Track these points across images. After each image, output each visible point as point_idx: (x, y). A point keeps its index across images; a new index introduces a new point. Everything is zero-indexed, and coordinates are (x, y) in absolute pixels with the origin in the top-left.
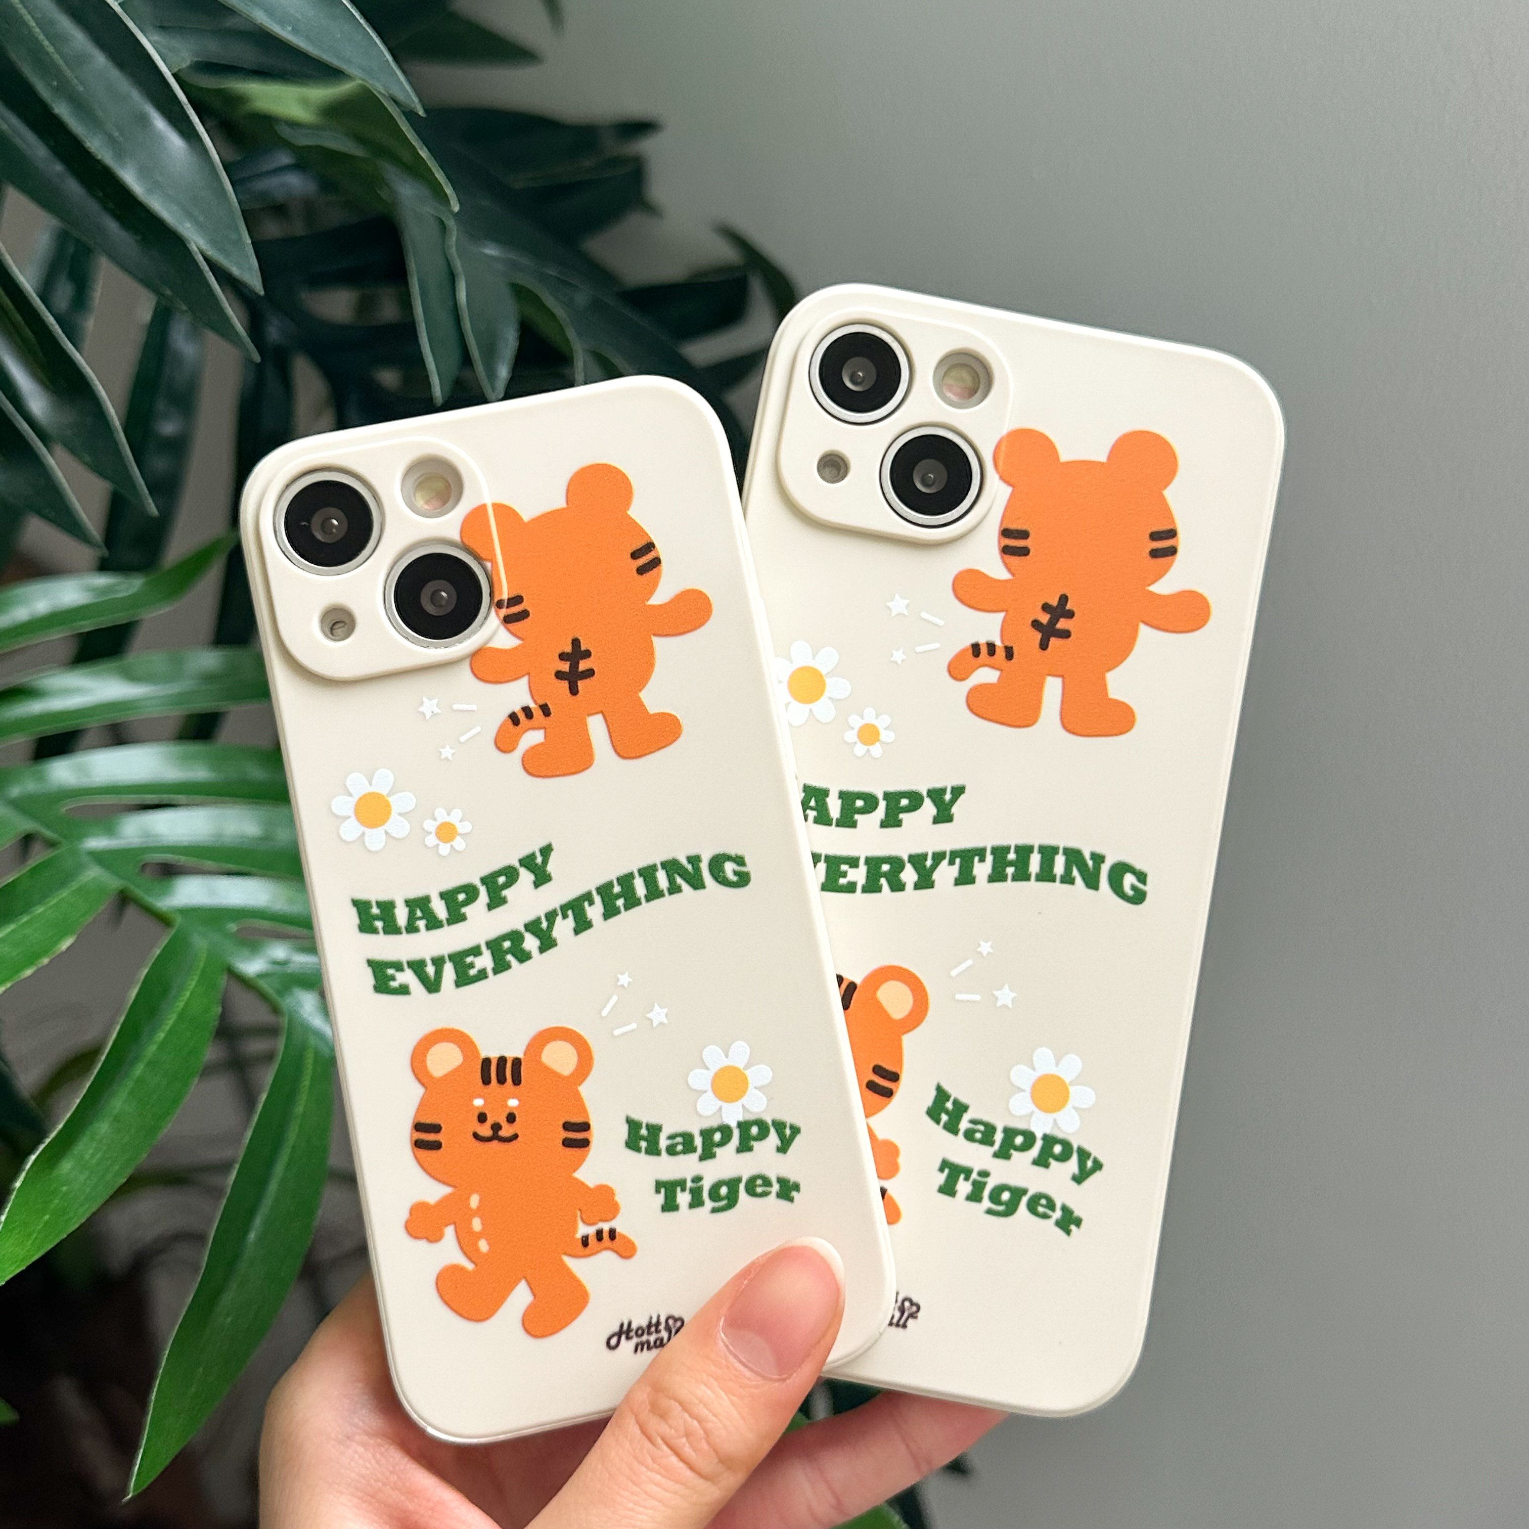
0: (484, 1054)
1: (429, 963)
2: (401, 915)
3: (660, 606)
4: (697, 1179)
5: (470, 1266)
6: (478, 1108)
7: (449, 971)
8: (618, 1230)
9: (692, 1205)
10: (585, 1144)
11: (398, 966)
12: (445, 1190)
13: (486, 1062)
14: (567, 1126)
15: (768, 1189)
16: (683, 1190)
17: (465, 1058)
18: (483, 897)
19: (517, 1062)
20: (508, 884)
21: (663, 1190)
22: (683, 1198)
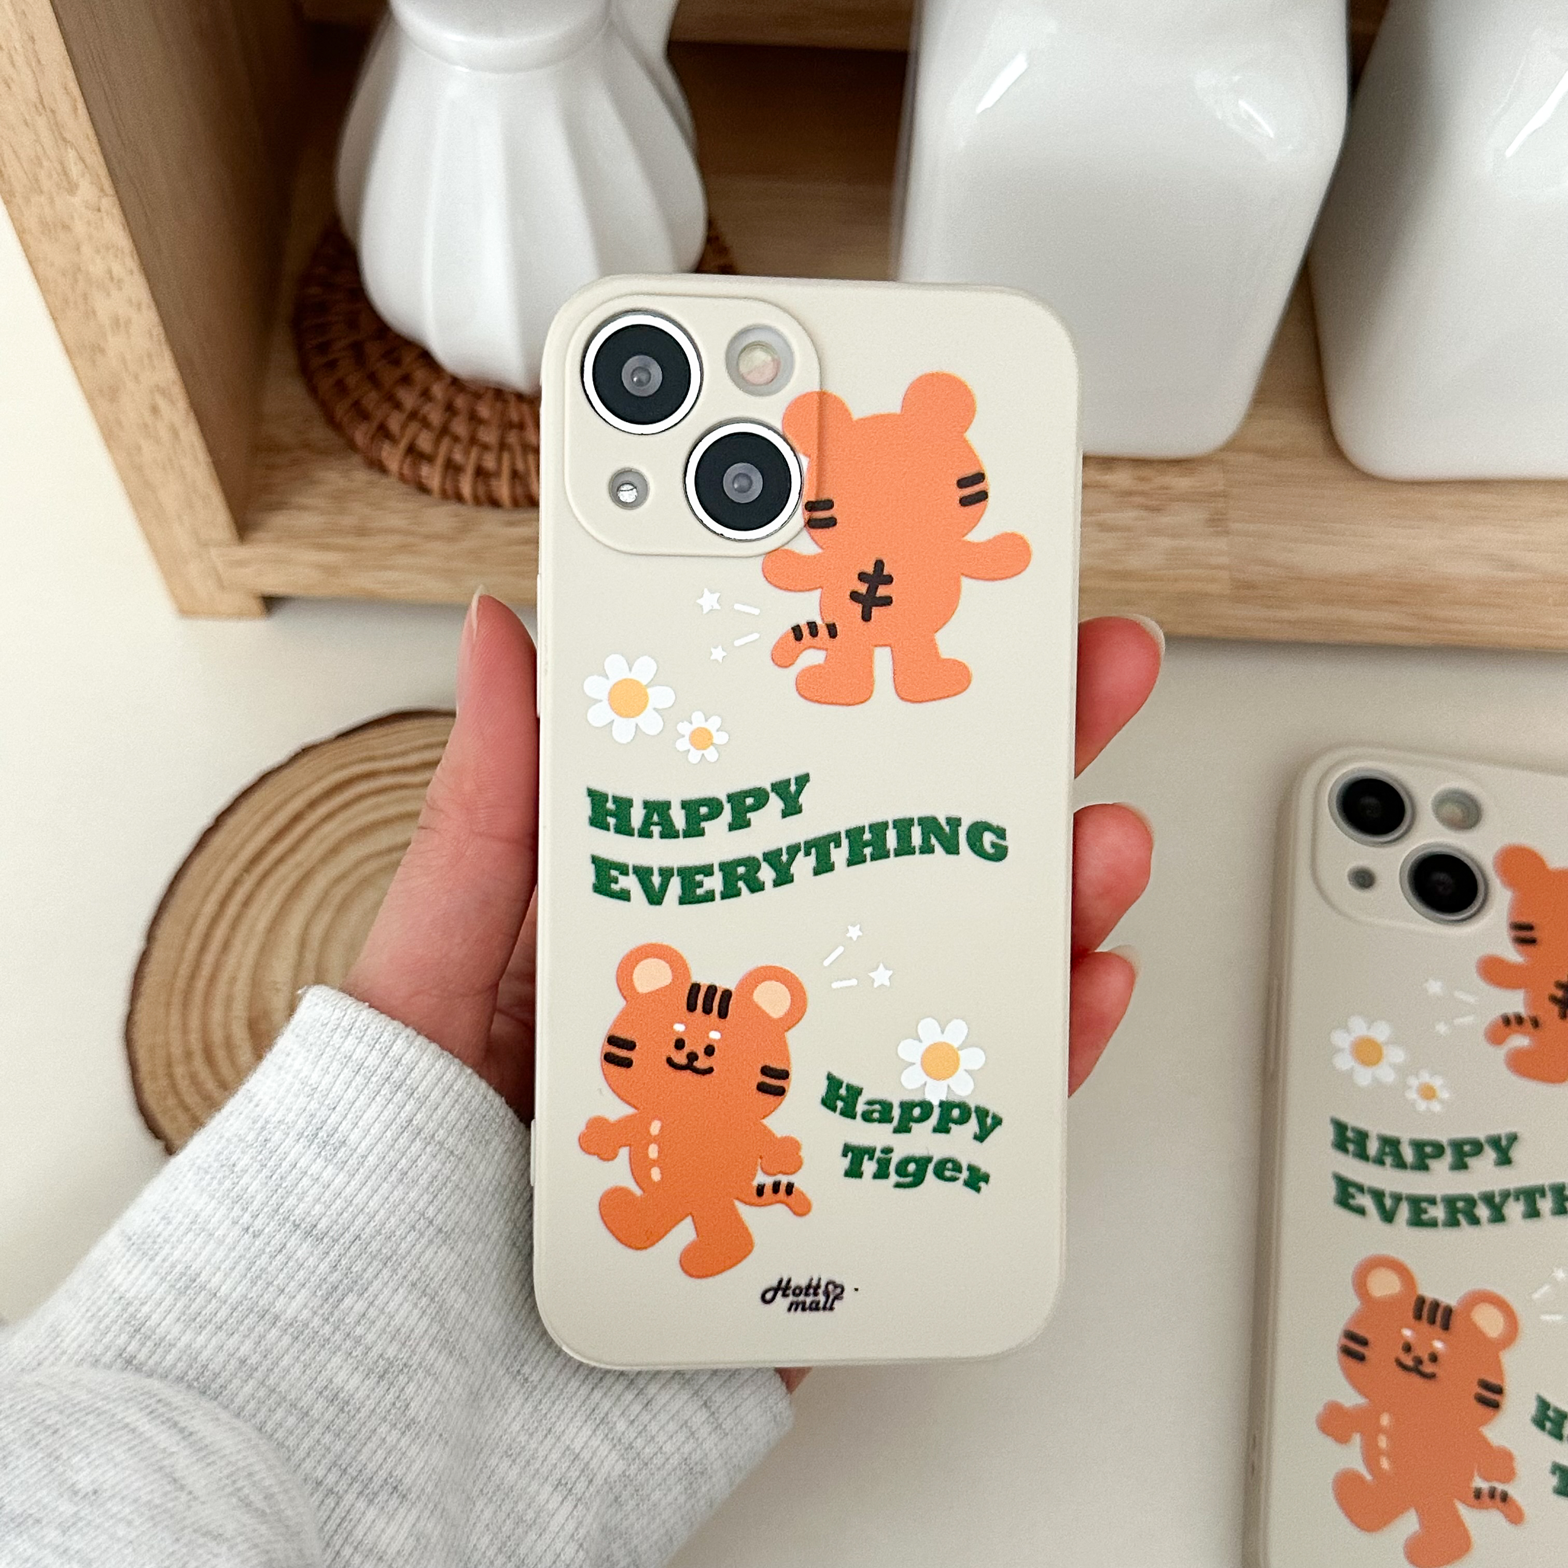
0: (695, 979)
1: (656, 872)
2: (637, 817)
3: (977, 545)
4: (888, 1151)
5: (638, 1192)
6: (678, 1033)
7: (675, 885)
8: (796, 1185)
9: (876, 1176)
10: (780, 1092)
11: (623, 869)
12: (629, 1111)
13: (695, 988)
14: (766, 1071)
15: (957, 1175)
16: (871, 1158)
17: (675, 978)
18: (727, 815)
19: (727, 994)
20: (755, 808)
21: (850, 1155)
22: (869, 1167)
